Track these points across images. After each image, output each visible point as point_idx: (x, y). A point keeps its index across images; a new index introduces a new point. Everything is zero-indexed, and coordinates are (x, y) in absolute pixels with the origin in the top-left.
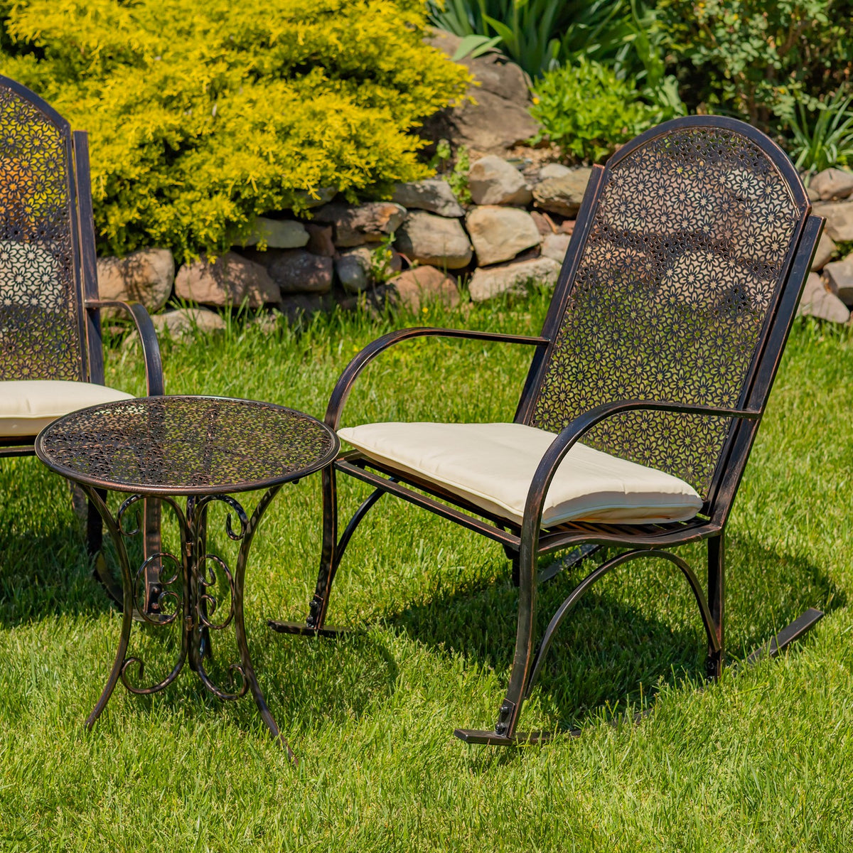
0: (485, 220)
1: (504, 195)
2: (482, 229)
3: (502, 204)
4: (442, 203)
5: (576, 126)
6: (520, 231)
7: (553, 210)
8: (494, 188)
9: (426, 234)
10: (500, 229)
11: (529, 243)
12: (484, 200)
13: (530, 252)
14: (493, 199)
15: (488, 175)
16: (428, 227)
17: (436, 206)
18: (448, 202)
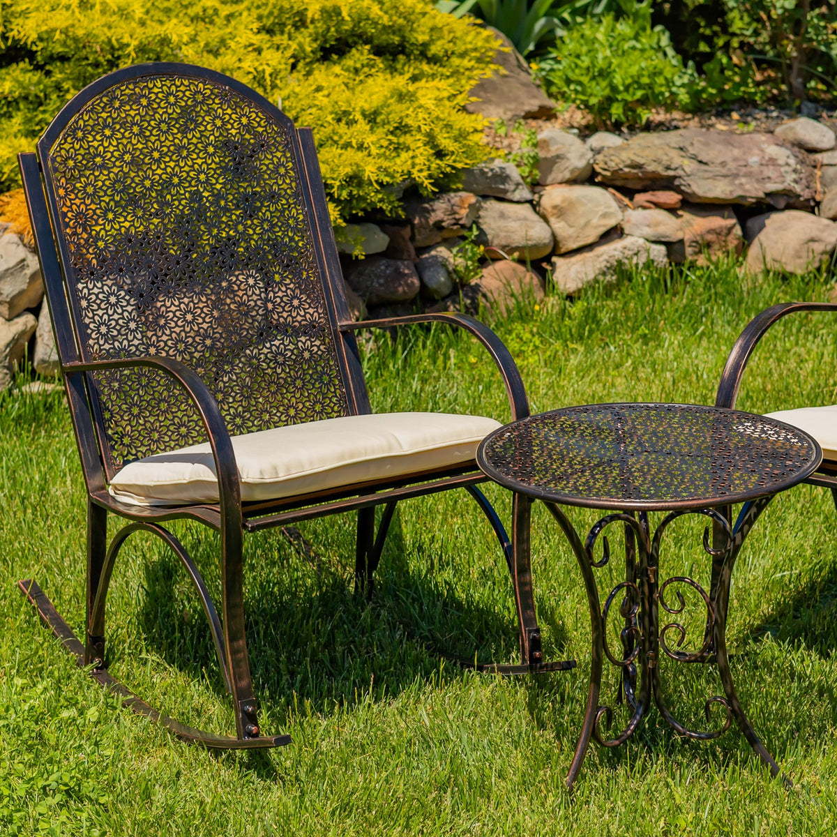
0: (564, 201)
1: (572, 171)
2: (560, 211)
3: (572, 182)
4: (512, 187)
5: (614, 89)
6: (602, 210)
7: (619, 183)
8: (562, 165)
9: (501, 223)
10: (581, 210)
11: (612, 222)
12: (549, 180)
13: (614, 233)
14: (560, 177)
15: (554, 150)
16: (502, 215)
17: (506, 191)
18: (518, 185)
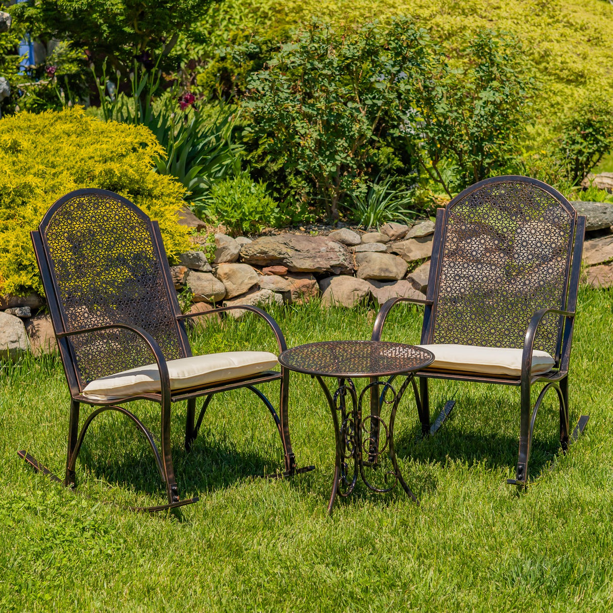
0: (230, 271)
1: (231, 256)
2: (228, 276)
3: (230, 261)
4: (203, 264)
5: (244, 214)
6: (249, 275)
7: (253, 262)
8: (226, 252)
9: (199, 283)
10: (239, 275)
11: (255, 282)
12: (219, 261)
13: (255, 288)
14: (225, 259)
15: (221, 245)
16: (199, 278)
17: (199, 266)
18: (205, 262)
